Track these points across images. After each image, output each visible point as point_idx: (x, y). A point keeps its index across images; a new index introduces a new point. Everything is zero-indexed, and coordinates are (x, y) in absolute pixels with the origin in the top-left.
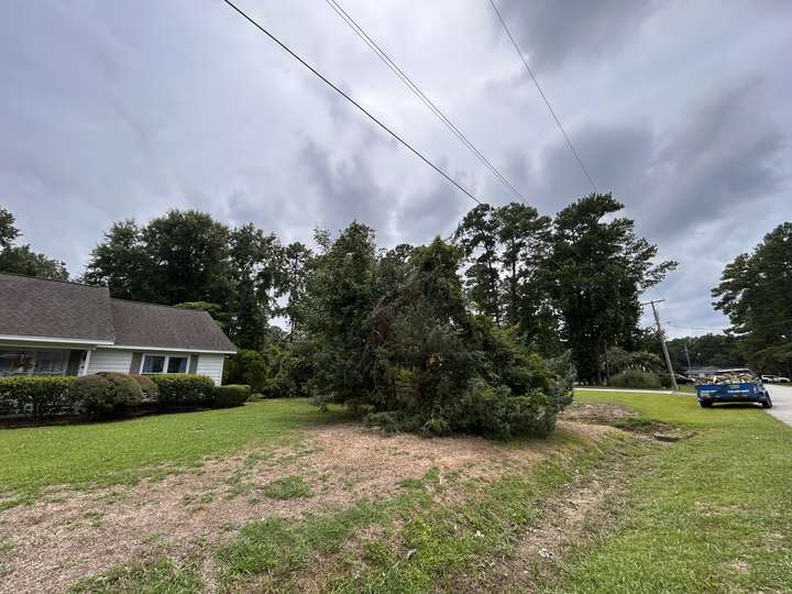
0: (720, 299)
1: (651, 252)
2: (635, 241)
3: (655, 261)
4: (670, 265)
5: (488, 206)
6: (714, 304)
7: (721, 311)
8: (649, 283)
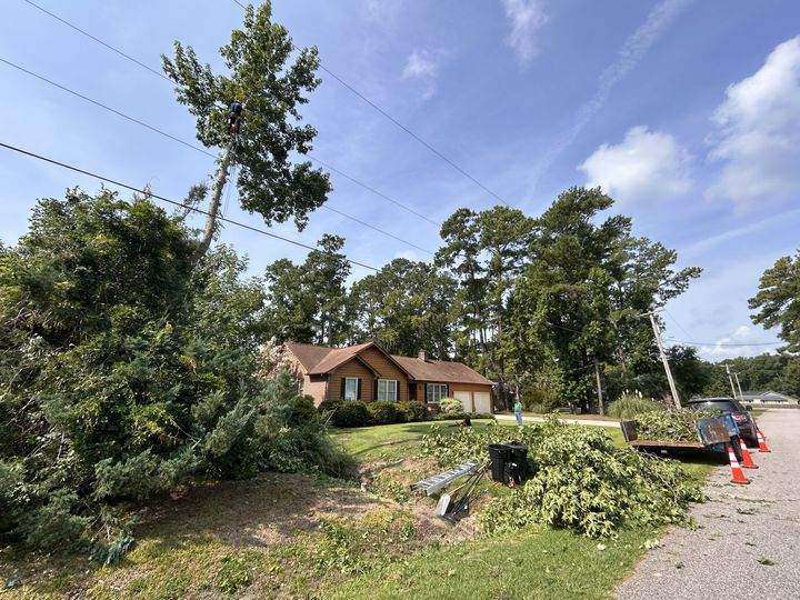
0: (759, 310)
1: (668, 257)
2: (650, 246)
3: (675, 269)
4: (694, 272)
5: (467, 211)
6: (752, 317)
7: (761, 325)
8: (671, 294)
